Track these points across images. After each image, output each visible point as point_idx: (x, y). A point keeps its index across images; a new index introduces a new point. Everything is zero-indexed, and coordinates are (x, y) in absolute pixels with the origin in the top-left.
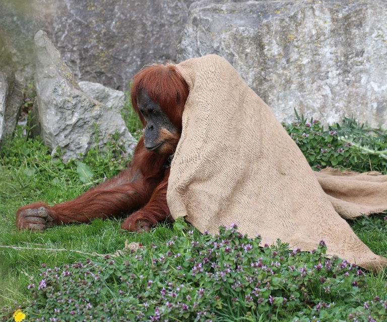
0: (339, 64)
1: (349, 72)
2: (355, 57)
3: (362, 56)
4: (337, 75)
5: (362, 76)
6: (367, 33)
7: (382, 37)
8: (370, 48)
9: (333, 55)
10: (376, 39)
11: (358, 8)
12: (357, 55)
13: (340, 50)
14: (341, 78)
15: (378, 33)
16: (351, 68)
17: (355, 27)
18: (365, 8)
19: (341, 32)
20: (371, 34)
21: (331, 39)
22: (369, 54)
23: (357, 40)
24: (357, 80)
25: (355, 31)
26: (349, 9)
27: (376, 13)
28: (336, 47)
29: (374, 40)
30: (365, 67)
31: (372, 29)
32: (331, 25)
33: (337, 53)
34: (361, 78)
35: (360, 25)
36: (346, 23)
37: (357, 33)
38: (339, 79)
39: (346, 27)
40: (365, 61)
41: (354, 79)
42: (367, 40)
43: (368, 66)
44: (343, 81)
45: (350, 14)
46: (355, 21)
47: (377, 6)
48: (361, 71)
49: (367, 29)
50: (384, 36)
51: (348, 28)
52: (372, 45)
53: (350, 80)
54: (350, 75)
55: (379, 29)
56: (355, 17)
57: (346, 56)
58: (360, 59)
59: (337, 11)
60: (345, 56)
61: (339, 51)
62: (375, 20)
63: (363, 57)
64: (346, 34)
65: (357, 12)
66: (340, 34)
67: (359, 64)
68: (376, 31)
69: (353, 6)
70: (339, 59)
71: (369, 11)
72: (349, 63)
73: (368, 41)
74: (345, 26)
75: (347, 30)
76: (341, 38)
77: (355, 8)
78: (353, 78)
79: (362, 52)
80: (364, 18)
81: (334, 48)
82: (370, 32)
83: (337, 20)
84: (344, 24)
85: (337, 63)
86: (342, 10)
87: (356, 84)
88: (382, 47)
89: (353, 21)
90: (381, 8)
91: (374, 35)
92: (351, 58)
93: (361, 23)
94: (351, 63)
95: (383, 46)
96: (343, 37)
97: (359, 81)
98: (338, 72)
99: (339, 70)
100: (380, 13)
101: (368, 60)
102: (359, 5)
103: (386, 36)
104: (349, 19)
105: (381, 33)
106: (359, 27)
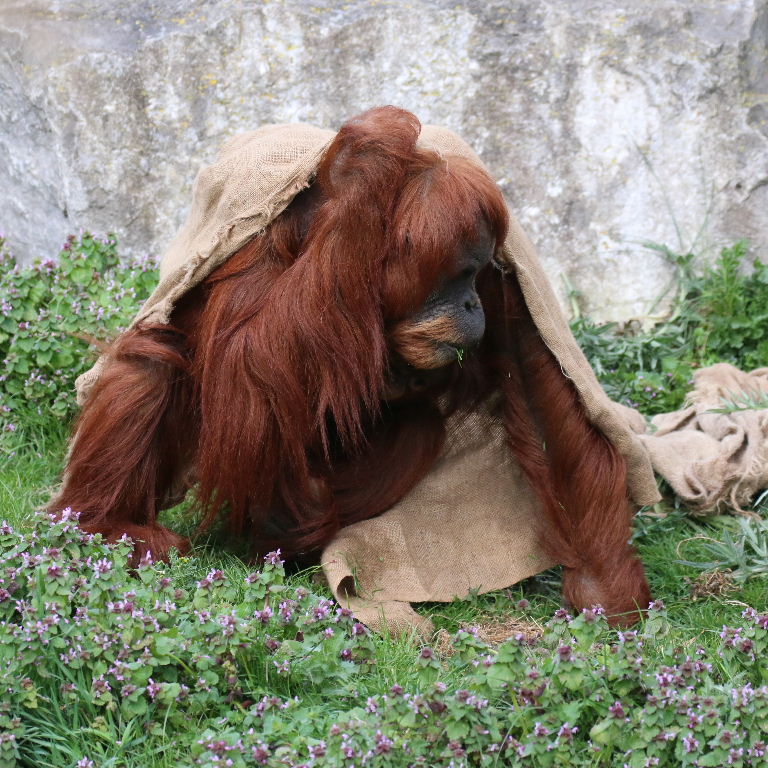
6: (384, 74)
7: (420, 83)
10: (405, 88)
11: (365, 17)
13: (323, 111)
15: (411, 74)
17: (357, 61)
18: (380, 16)
19: (325, 71)
20: (394, 75)
21: (301, 86)
23: (362, 90)
25: (356, 68)
26: (346, 17)
27: (408, 28)
28: (313, 105)
29: (402, 91)
31: (396, 64)
32: (302, 54)
33: (315, 118)
35: (369, 55)
36: (337, 51)
37: (362, 74)
39: (338, 58)
42: (384, 91)
45: (346, 29)
46: (358, 45)
47: (408, 11)
49: (386, 66)
50: (424, 80)
51: (341, 61)
55: (413, 66)
56: (359, 36)
59: (317, 22)
60: (333, 126)
61: (320, 115)
62: (404, 45)
64: (337, 76)
65: (364, 25)
66: (322, 74)
68: (405, 70)
69: (355, 12)
71: (392, 23)
74: (334, 58)
75: (340, 65)
76: (324, 84)
77: (359, 16)
80: (379, 39)
81: (309, 108)
82: (392, 73)
83: (316, 44)
84: (332, 53)
86: (327, 18)
88: (419, 106)
89: (353, 46)
90: (419, 17)
91: (400, 80)
93: (371, 50)
95: (422, 105)
96: (329, 81)
100: (417, 29)
102: (368, 9)
103: (428, 81)
104: (343, 40)
105: (417, 74)
106: (367, 60)
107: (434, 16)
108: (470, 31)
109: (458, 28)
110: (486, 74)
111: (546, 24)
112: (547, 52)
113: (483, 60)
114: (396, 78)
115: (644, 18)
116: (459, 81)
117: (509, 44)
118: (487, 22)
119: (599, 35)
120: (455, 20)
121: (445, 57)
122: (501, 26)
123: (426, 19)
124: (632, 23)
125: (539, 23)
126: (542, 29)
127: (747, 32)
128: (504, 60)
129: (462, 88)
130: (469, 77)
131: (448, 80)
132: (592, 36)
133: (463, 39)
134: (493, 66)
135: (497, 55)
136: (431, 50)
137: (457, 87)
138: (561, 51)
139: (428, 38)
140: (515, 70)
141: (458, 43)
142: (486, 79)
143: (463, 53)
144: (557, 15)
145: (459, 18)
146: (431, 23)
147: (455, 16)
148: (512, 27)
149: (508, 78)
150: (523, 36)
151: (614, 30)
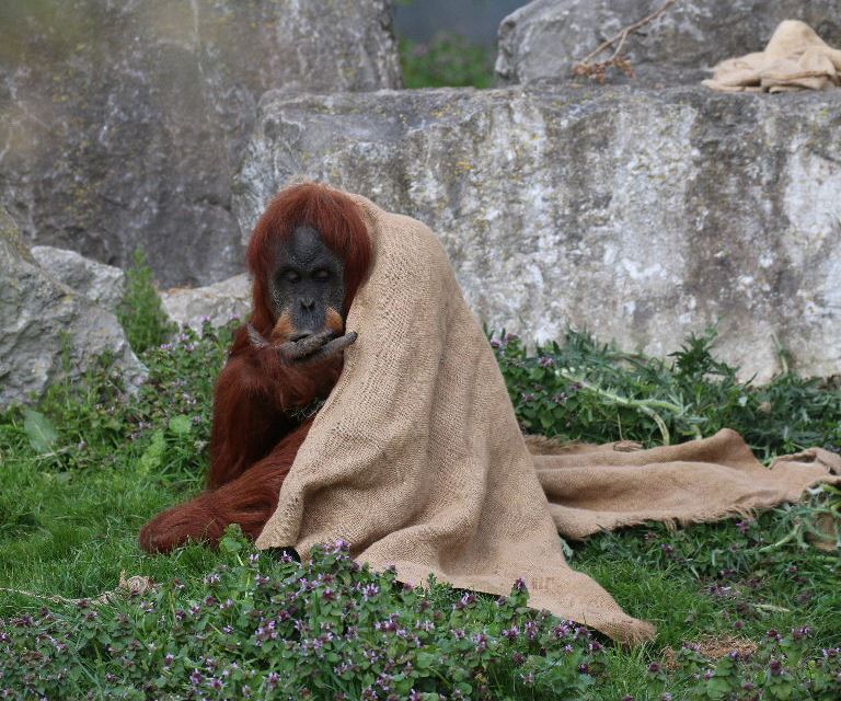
0: (559, 222)
1: (580, 239)
2: (593, 208)
3: (606, 206)
4: (555, 244)
5: (606, 246)
6: (617, 160)
7: (648, 168)
8: (622, 191)
9: (548, 203)
10: (635, 173)
11: (600, 110)
12: (597, 205)
13: (563, 193)
14: (563, 249)
15: (640, 160)
16: (584, 231)
17: (593, 148)
18: (613, 110)
19: (565, 157)
20: (625, 161)
21: (545, 170)
22: (621, 202)
23: (598, 174)
24: (597, 254)
25: (592, 155)
27: (637, 120)
28: (554, 187)
29: (632, 175)
30: (611, 229)
31: (626, 151)
32: (544, 143)
33: (556, 199)
34: (603, 251)
35: (603, 144)
36: (575, 140)
37: (597, 160)
38: (559, 252)
39: (576, 146)
40: (612, 217)
41: (589, 253)
42: (617, 175)
43: (618, 226)
44: (567, 256)
45: (583, 121)
46: (593, 135)
47: (637, 105)
48: (604, 238)
49: (618, 153)
50: (652, 166)
51: (579, 149)
52: (626, 184)
53: (582, 256)
54: (582, 245)
55: (642, 153)
56: (594, 127)
57: (575, 206)
58: (603, 212)
59: (558, 115)
60: (571, 206)
61: (560, 196)
62: (635, 135)
63: (609, 209)
64: (574, 161)
65: (599, 118)
66: (563, 160)
67: (600, 222)
68: (635, 156)
69: (590, 106)
70: (560, 213)
71: (623, 116)
72: (580, 219)
73: (619, 176)
74: (572, 146)
75: (578, 152)
76: (564, 170)
77: (594, 109)
78: (588, 251)
79: (608, 198)
80: (612, 129)
81: (550, 190)
82: (624, 159)
83: (557, 134)
84: (571, 142)
85: (555, 219)
86: (567, 111)
87: (593, 263)
88: (647, 188)
89: (589, 136)
90: (647, 110)
91: (631, 165)
92: (586, 210)
93: (605, 139)
94: (585, 220)
95: (650, 187)
96: (568, 166)
97: (600, 258)
98: (558, 238)
99: (561, 233)
100: (645, 121)
101: (619, 215)
102: (602, 103)
103: (655, 166)
104: (581, 130)
105: (645, 160)
106: (602, 148)
107: (661, 109)
108: (692, 122)
109: (681, 120)
110: (706, 160)
111: (759, 116)
112: (760, 141)
113: (703, 147)
114: (626, 164)
116: (682, 166)
117: (726, 134)
118: (706, 115)
119: (805, 125)
120: (679, 113)
121: (670, 145)
122: (719, 118)
123: (653, 112)
124: (833, 116)
125: (753, 115)
126: (756, 121)
128: (722, 148)
129: (684, 172)
130: (691, 162)
131: (673, 165)
132: (800, 127)
133: (686, 129)
134: (713, 153)
135: (716, 143)
136: (657, 139)
137: (680, 172)
138: (772, 140)
139: (655, 129)
140: (732, 156)
141: (681, 133)
142: (706, 165)
143: (686, 142)
144: (768, 108)
145: (682, 111)
146: (657, 116)
147: (679, 109)
148: (729, 119)
149: (725, 164)
150: (739, 127)
151: (819, 121)
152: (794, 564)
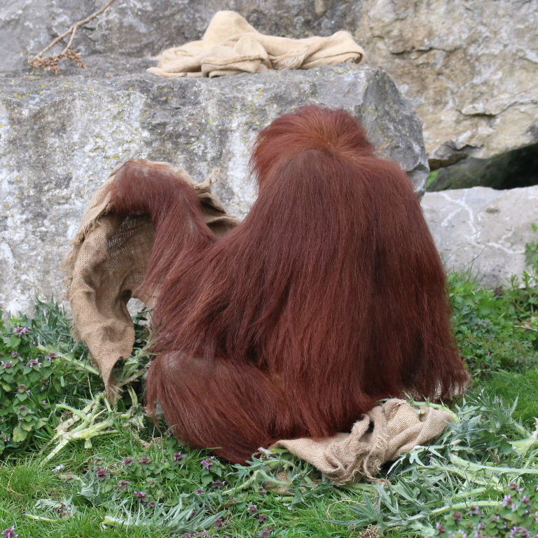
0: (26, 201)
1: (45, 217)
2: (55, 189)
3: (67, 186)
4: (22, 223)
5: (68, 223)
6: (75, 144)
7: (103, 150)
8: (81, 172)
9: (14, 186)
10: (92, 154)
11: (57, 99)
12: (58, 186)
13: (27, 176)
14: (30, 227)
15: (96, 143)
16: (48, 210)
17: (53, 134)
18: (69, 98)
19: (28, 143)
20: (83, 145)
21: (10, 155)
22: (80, 182)
23: (58, 157)
24: (60, 231)
25: (53, 141)
26: (42, 100)
27: (91, 106)
28: (18, 171)
29: (89, 157)
30: (73, 206)
31: (83, 136)
32: (8, 130)
33: (21, 182)
34: (66, 227)
35: (62, 129)
36: (36, 127)
37: (57, 145)
38: (26, 230)
39: (37, 133)
40: (73, 196)
41: (54, 229)
42: (75, 157)
43: (78, 204)
44: (34, 233)
45: (42, 109)
46: (53, 122)
47: (91, 93)
48: (67, 215)
49: (76, 137)
50: (106, 148)
51: (40, 135)
52: (84, 165)
53: (47, 232)
54: (46, 222)
55: (97, 137)
56: (53, 114)
57: (38, 187)
58: (65, 192)
59: (19, 105)
60: (35, 187)
61: (25, 179)
62: (89, 120)
63: (70, 189)
64: (37, 147)
65: (56, 106)
66: (25, 146)
67: (62, 201)
68: (91, 139)
69: (49, 96)
70: (26, 194)
71: (78, 103)
72: (44, 199)
73: (77, 160)
74: (34, 132)
75: (39, 138)
76: (27, 154)
77: (52, 99)
78: (53, 228)
79: (68, 179)
80: (69, 116)
81: (16, 173)
82: (81, 143)
83: (19, 122)
84: (33, 129)
85: (22, 200)
86: (27, 102)
87: (57, 239)
88: (103, 168)
89: (49, 123)
90: (100, 97)
91: (87, 148)
92: (48, 191)
93: (63, 125)
94: (48, 200)
95: (106, 167)
96: (31, 152)
97: (64, 234)
98: (24, 217)
99: (27, 212)
100: (99, 107)
101: (79, 194)
102: (59, 92)
103: (110, 148)
104: (40, 118)
105: (100, 143)
106: (61, 134)
107: (112, 97)
108: (141, 107)
109: (131, 105)
110: (156, 140)
111: (201, 98)
112: (203, 121)
113: (153, 129)
114: (84, 147)
115: (279, 90)
116: (134, 146)
117: (173, 116)
118: (154, 99)
119: (243, 105)
120: (129, 99)
121: (122, 128)
122: (166, 102)
123: (106, 99)
124: (268, 95)
125: (196, 98)
126: (198, 103)
127: (360, 97)
128: (170, 128)
129: (137, 152)
130: (142, 143)
131: (126, 146)
132: (239, 107)
133: (136, 113)
134: (161, 134)
135: (164, 125)
136: (111, 123)
137: (133, 152)
138: (214, 121)
139: (108, 114)
140: (179, 136)
141: (132, 117)
142: (155, 145)
143: (137, 125)
144: (210, 91)
145: (132, 97)
146: (110, 102)
147: (129, 95)
148: (174, 103)
149: (173, 143)
150: (184, 109)
151: (256, 101)
152: (254, 503)
